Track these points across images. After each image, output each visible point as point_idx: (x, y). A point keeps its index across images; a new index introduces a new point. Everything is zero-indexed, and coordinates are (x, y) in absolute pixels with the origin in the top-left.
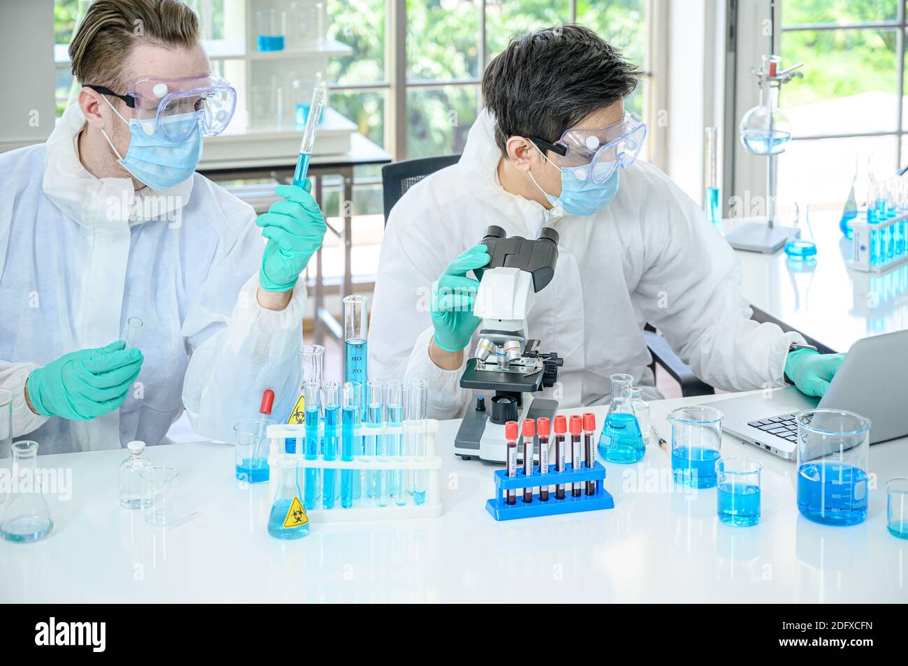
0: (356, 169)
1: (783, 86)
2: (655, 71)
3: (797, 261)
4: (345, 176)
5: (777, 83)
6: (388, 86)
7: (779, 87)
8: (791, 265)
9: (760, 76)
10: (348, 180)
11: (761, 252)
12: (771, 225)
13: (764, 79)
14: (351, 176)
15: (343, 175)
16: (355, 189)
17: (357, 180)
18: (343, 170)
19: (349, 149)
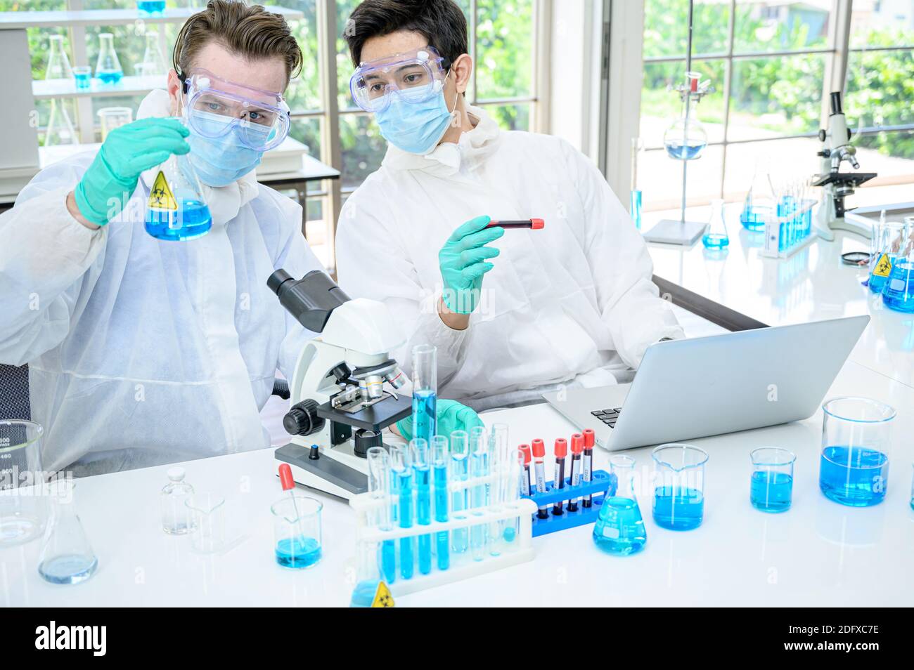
0: (309, 185)
1: (702, 99)
2: (540, 97)
3: (716, 251)
4: (299, 191)
5: (697, 97)
6: (323, 114)
7: (698, 100)
8: (708, 255)
9: (682, 92)
10: (302, 194)
11: (681, 244)
12: (683, 221)
13: (685, 93)
14: (304, 189)
15: (297, 190)
16: (308, 200)
17: (309, 193)
18: (297, 185)
19: (301, 167)
